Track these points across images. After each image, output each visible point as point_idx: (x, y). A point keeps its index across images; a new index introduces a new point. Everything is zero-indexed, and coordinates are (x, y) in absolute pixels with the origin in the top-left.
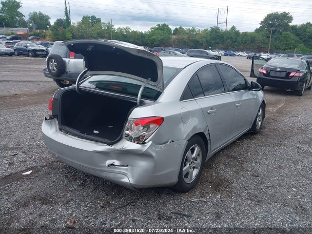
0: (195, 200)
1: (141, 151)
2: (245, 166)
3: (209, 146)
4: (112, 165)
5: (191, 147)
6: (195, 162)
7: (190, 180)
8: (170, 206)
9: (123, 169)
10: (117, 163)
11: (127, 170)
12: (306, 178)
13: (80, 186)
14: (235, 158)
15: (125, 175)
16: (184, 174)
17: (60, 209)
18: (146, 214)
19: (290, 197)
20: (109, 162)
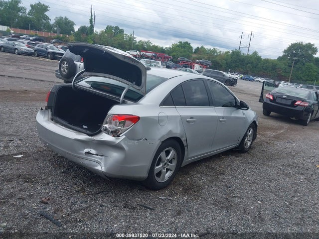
0: (163, 198)
1: (114, 142)
2: (221, 177)
3: (186, 153)
4: (88, 153)
5: (166, 149)
6: (169, 164)
7: (162, 180)
8: (137, 199)
9: (97, 158)
10: (93, 151)
11: (101, 159)
12: (275, 195)
13: (62, 173)
14: (213, 169)
15: (99, 163)
16: (156, 172)
17: (39, 188)
18: (114, 202)
19: (252, 208)
20: (86, 150)
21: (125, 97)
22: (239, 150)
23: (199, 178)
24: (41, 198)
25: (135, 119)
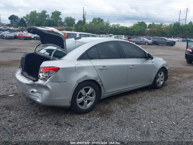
0: (82, 119)
1: (43, 85)
2: (131, 105)
3: (102, 90)
5: (85, 88)
6: (89, 97)
7: (85, 107)
8: (67, 119)
9: (38, 95)
10: (35, 90)
11: (39, 95)
12: (168, 117)
15: (38, 97)
16: (78, 102)
17: (12, 113)
19: (144, 126)
21: (54, 56)
22: (153, 87)
23: (115, 106)
24: (10, 119)
25: (56, 69)
